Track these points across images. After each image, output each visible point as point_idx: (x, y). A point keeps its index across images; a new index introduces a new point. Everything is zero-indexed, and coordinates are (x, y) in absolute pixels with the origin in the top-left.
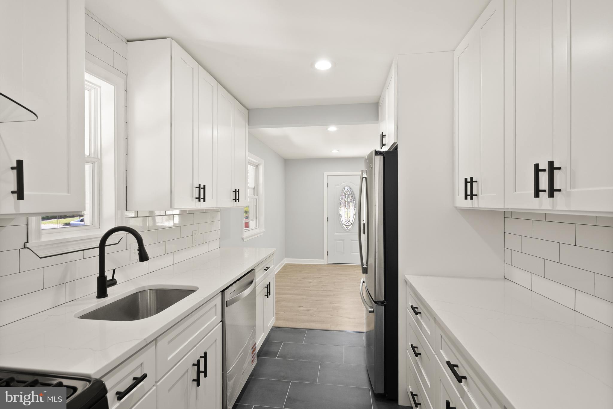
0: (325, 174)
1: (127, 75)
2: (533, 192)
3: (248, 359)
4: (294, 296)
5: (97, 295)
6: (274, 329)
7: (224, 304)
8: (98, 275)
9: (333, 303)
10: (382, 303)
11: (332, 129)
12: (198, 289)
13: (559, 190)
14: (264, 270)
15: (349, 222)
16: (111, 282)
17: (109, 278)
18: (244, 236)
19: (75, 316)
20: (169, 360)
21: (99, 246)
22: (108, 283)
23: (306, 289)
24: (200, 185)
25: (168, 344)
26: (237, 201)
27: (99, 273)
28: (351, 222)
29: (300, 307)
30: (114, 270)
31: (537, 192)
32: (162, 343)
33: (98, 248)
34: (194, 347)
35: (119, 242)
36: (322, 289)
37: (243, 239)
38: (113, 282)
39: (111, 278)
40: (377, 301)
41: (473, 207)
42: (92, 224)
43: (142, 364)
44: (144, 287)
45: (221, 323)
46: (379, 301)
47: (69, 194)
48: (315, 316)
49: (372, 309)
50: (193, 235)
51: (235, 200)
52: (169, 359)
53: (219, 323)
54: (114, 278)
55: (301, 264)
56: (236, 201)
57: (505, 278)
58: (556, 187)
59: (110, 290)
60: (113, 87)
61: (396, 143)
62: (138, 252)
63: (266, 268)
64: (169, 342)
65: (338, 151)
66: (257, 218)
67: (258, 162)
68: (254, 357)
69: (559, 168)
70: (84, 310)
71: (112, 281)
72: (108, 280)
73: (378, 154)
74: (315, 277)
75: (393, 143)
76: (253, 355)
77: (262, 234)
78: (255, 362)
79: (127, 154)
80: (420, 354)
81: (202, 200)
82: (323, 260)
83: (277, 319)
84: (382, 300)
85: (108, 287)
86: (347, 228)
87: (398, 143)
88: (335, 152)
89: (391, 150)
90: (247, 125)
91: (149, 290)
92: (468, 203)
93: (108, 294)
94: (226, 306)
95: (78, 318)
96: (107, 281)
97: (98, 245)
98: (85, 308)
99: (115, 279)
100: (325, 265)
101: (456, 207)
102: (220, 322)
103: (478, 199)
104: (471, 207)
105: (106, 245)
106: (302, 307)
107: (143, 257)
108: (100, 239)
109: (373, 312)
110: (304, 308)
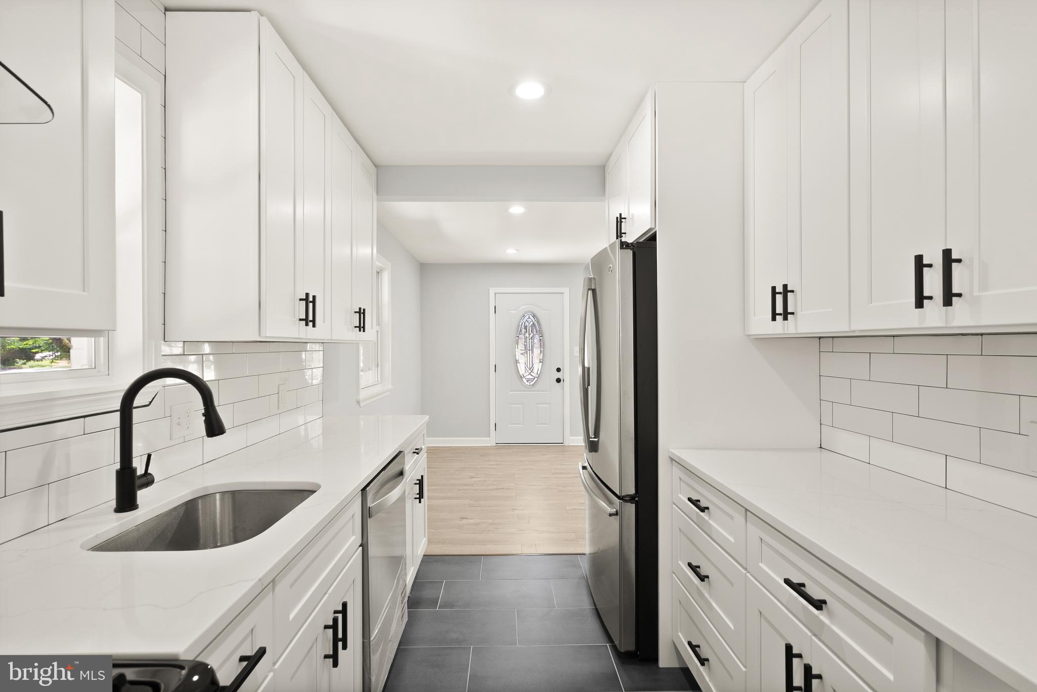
0: (492, 291)
1: (165, 76)
2: (913, 300)
3: (397, 613)
4: (447, 501)
5: (115, 506)
6: (428, 559)
7: (367, 513)
8: (118, 466)
9: (517, 509)
10: (631, 499)
11: (517, 209)
12: (319, 487)
13: (960, 295)
14: (414, 453)
15: (532, 373)
16: (144, 480)
17: (140, 471)
18: (361, 397)
19: (82, 547)
20: (293, 619)
21: (119, 408)
22: (138, 482)
23: (466, 488)
24: (307, 295)
25: (290, 588)
26: (362, 329)
27: (119, 461)
28: (536, 372)
29: (462, 518)
30: (149, 456)
31: (920, 300)
32: (282, 586)
33: (119, 413)
34: (326, 593)
35: (151, 402)
36: (494, 487)
37: (358, 402)
38: (148, 480)
39: (143, 472)
40: (623, 495)
41: (786, 332)
42: (94, 367)
43: (252, 630)
44: (206, 488)
45: (361, 548)
46: (627, 495)
47: (84, 293)
48: (490, 532)
49: (615, 510)
50: (280, 393)
51: (359, 327)
52: (291, 617)
53: (358, 549)
54: (149, 471)
55: (451, 447)
56: (360, 331)
57: (821, 447)
58: (955, 290)
59: (142, 495)
60: (139, 95)
61: (654, 229)
62: (204, 418)
63: (416, 449)
64: (291, 586)
65: (516, 251)
66: (378, 366)
67: (381, 265)
68: (404, 610)
69: (959, 261)
70: (96, 536)
71: (146, 478)
72: (138, 474)
73: (624, 246)
74: (478, 467)
75: (649, 228)
76: (403, 605)
77: (388, 393)
78: (406, 619)
79: (165, 231)
80: (707, 577)
81: (311, 324)
82: (489, 438)
83: (430, 542)
84: (632, 494)
85: (139, 490)
86: (528, 384)
87: (657, 229)
88: (511, 253)
89: (641, 241)
90: (375, 196)
91: (217, 494)
92: (779, 327)
93: (138, 503)
94: (369, 517)
95: (88, 550)
96: (136, 478)
97: (118, 406)
98: (99, 532)
99: (150, 474)
100: (491, 446)
101: (749, 335)
102: (360, 546)
103: (796, 320)
104: (782, 333)
105: (134, 406)
106: (466, 518)
107: (214, 427)
108: (122, 394)
109: (616, 514)
110: (471, 521)
